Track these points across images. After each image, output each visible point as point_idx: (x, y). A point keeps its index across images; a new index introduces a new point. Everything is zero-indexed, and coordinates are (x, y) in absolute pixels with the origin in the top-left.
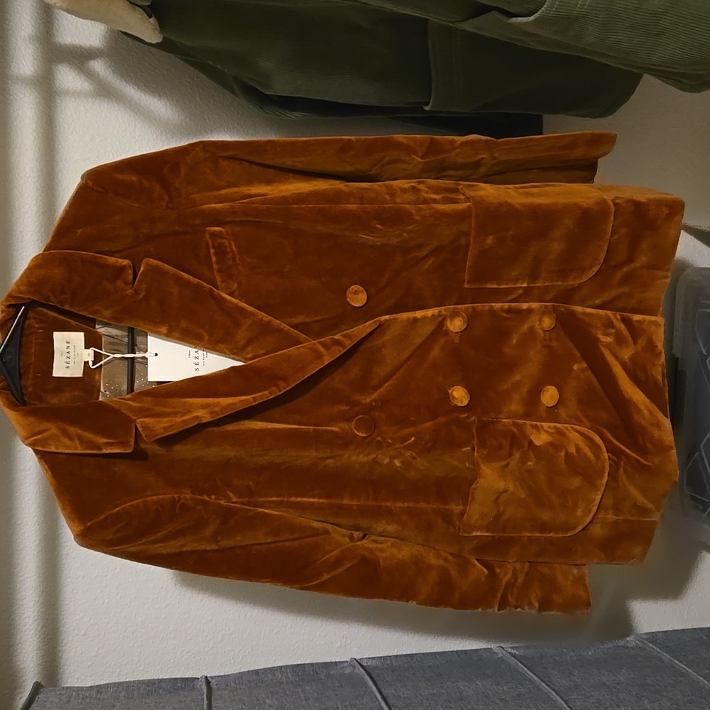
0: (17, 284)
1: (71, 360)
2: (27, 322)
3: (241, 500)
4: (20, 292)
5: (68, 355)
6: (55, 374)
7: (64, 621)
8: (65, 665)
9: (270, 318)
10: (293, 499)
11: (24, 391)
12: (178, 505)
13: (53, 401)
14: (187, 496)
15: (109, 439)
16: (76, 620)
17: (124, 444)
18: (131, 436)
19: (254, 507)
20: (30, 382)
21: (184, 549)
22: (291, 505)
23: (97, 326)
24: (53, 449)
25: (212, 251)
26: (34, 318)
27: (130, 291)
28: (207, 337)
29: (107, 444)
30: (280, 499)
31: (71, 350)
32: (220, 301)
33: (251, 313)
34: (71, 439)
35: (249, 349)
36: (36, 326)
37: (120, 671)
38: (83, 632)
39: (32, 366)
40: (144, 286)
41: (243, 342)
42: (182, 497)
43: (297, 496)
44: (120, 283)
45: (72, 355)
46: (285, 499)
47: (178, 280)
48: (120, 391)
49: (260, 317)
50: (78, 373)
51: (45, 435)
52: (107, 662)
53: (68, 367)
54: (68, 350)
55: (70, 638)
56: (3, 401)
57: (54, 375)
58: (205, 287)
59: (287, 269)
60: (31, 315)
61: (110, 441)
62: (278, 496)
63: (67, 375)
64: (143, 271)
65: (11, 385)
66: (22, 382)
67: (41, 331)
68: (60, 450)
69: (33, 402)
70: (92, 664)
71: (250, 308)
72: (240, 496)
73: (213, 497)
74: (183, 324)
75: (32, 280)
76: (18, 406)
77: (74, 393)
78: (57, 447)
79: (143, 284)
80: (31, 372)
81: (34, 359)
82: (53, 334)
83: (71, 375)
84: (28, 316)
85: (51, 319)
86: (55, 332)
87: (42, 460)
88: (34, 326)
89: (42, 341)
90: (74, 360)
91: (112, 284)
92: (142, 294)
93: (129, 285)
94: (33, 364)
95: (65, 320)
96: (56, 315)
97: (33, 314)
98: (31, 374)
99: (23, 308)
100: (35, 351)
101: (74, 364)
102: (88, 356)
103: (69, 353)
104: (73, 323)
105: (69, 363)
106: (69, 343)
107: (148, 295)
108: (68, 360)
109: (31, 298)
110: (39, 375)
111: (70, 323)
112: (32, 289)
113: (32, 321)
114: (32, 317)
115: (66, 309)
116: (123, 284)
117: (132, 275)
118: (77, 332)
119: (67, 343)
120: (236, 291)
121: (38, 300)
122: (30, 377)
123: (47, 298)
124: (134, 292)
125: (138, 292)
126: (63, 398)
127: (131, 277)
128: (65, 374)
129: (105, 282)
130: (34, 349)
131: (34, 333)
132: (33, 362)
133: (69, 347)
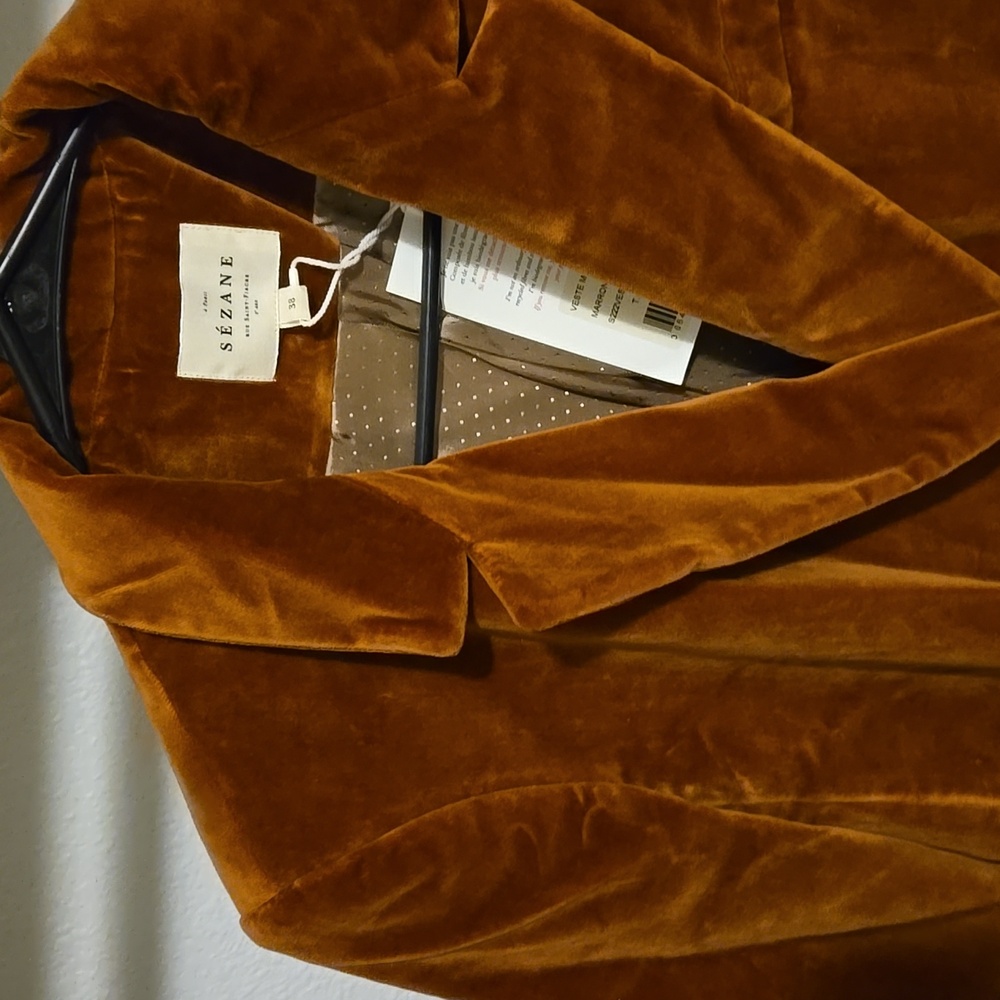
0: (56, 39)
1: (236, 323)
2: (91, 185)
3: (773, 800)
4: (69, 64)
5: (226, 306)
6: (185, 370)
9: (895, 207)
10: (934, 799)
11: (80, 426)
12: (587, 820)
13: (173, 463)
14: (610, 786)
15: (384, 606)
17: (434, 627)
18: (457, 600)
19: (813, 822)
20: (98, 396)
21: (595, 957)
22: (925, 818)
23: (317, 220)
24: (184, 629)
26: (113, 172)
27: (452, 84)
28: (693, 266)
29: (374, 625)
30: (894, 798)
31: (236, 289)
32: (743, 141)
33: (840, 186)
34: (251, 599)
35: (823, 310)
36: (121, 199)
39: (107, 338)
40: (497, 71)
41: (803, 288)
42: (595, 790)
43: (947, 789)
44: (418, 52)
45: (237, 306)
46: (911, 799)
47: (613, 59)
48: (392, 441)
49: (868, 202)
50: (264, 371)
51: (162, 578)
53: (226, 347)
54: (225, 290)
56: (10, 453)
57: (182, 371)
58: (700, 89)
59: (944, 52)
60: (104, 158)
61: (385, 613)
62: (890, 790)
63: (226, 375)
64: (496, 15)
65: (37, 399)
66: (74, 394)
67: (137, 218)
68: (211, 634)
69: (108, 464)
71: (839, 171)
72: (776, 786)
73: (689, 789)
74: (624, 212)
75: (112, 20)
76: (64, 472)
77: (247, 437)
78: (199, 625)
79: (496, 60)
80: (104, 359)
81: (112, 314)
82: (179, 230)
83: (239, 373)
84: (95, 163)
85: (172, 176)
86: (185, 225)
87: (143, 663)
88: (114, 199)
89: (138, 255)
90: (247, 323)
91: (391, 55)
92: (494, 97)
93: (450, 60)
94: (109, 333)
95: (219, 186)
96: (186, 166)
97: (109, 159)
98: (103, 366)
99: (75, 132)
100: (118, 288)
101: (248, 335)
102: (293, 307)
103: (229, 298)
104: (246, 196)
105: (230, 333)
106: (231, 264)
107: (511, 103)
108: (226, 322)
109: (109, 84)
110: (131, 371)
111: (236, 197)
112: (111, 52)
113: (107, 182)
114: (104, 165)
115: (228, 135)
116: (428, 57)
117: (458, 28)
118: (261, 231)
119: (223, 263)
120: (791, 109)
121: (131, 94)
122: (100, 377)
123: (167, 89)
124: (465, 87)
125: (477, 87)
126: (210, 453)
127: (454, 36)
128: (219, 368)
129: (366, 44)
130: (113, 280)
131: (113, 226)
132: (109, 326)
133: (228, 277)
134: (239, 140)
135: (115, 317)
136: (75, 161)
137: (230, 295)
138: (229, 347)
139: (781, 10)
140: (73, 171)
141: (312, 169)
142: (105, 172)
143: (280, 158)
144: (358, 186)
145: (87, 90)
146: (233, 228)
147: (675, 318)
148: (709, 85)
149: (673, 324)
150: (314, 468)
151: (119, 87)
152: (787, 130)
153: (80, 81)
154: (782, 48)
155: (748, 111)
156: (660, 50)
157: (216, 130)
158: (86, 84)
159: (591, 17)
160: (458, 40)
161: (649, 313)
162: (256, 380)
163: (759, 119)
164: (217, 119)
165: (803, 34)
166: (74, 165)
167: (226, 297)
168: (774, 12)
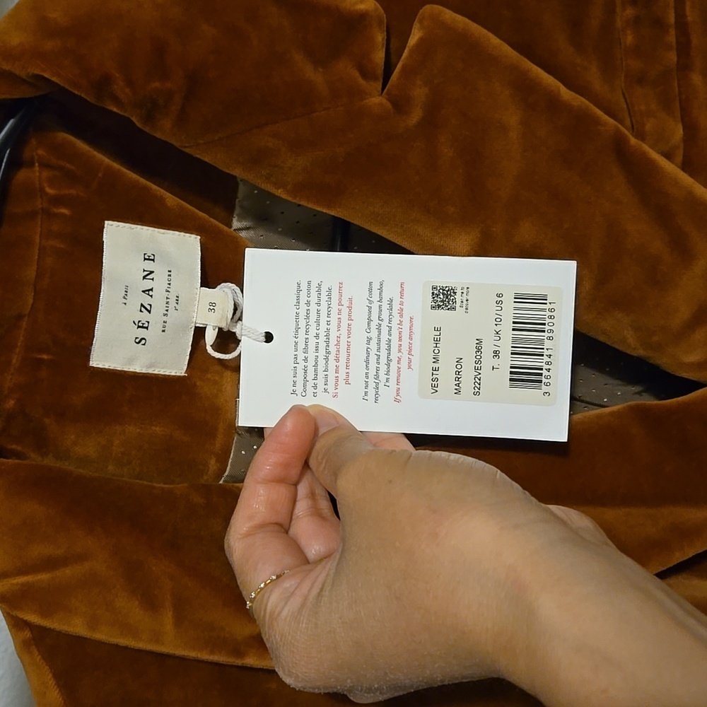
1: (155, 318)
2: (22, 175)
5: (146, 300)
6: (97, 361)
20: (10, 380)
23: (236, 224)
26: (45, 165)
27: (376, 100)
31: (159, 284)
36: (49, 191)
39: (24, 324)
40: (419, 93)
44: (345, 69)
45: (158, 302)
47: (525, 89)
50: (175, 364)
53: (140, 341)
54: (147, 284)
57: (94, 363)
60: (36, 150)
63: (137, 368)
64: (421, 41)
67: (65, 211)
77: (154, 428)
78: (93, 623)
79: (419, 82)
80: (19, 344)
81: (31, 301)
82: (103, 227)
83: (150, 366)
84: (27, 154)
85: (100, 175)
86: (110, 222)
87: (34, 648)
88: (42, 190)
89: (62, 246)
90: (165, 318)
91: (321, 70)
92: (416, 116)
93: (376, 79)
94: (26, 318)
95: (145, 188)
96: (116, 166)
97: (40, 152)
98: (18, 350)
99: (11, 122)
100: (39, 276)
101: (164, 331)
103: (151, 293)
104: (171, 200)
105: (147, 328)
106: (154, 260)
107: (431, 122)
108: (144, 316)
109: (46, 75)
110: (45, 357)
111: (161, 200)
112: (49, 45)
113: (38, 174)
114: (36, 158)
115: (158, 135)
116: (356, 74)
117: (384, 50)
118: (182, 234)
119: (145, 259)
120: (682, 146)
121: (67, 87)
122: (14, 361)
123: (103, 84)
124: (388, 105)
125: (400, 104)
126: (116, 442)
127: (379, 56)
128: (131, 361)
129: (298, 58)
130: (35, 267)
131: (40, 216)
132: (27, 312)
133: (152, 272)
134: (168, 140)
135: (32, 305)
136: (8, 152)
137: (152, 290)
138: (143, 342)
139: (678, 56)
140: (5, 160)
141: (237, 172)
142: (37, 164)
143: (206, 159)
144: (279, 191)
145: (23, 81)
146: (156, 229)
147: (541, 374)
148: (611, 121)
149: (541, 382)
150: (217, 461)
151: (54, 79)
152: (676, 165)
153: (17, 72)
154: (677, 90)
155: (646, 148)
156: (569, 86)
157: (147, 129)
158: (23, 74)
159: (507, 49)
160: (384, 60)
161: (515, 377)
162: (167, 373)
163: (654, 155)
164: (149, 118)
165: (697, 79)
166: (7, 155)
167: (147, 291)
168: (672, 57)
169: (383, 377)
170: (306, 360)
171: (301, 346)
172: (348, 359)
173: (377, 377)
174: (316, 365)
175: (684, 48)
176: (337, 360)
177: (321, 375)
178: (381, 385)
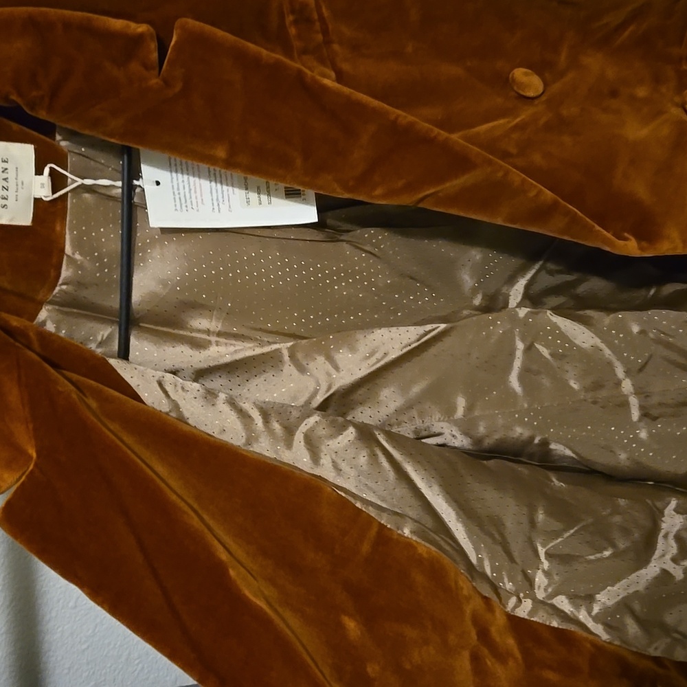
1: (11, 194)
5: (5, 184)
7: (43, 589)
8: (50, 650)
16: (60, 587)
23: (58, 137)
25: (290, 18)
31: (11, 175)
33: (375, 111)
37: (129, 654)
38: (71, 604)
40: (179, 73)
45: (11, 184)
50: (25, 218)
52: (109, 644)
54: (5, 176)
55: (53, 614)
63: (4, 221)
70: (88, 647)
74: (255, 137)
77: (17, 253)
79: (178, 67)
83: (11, 220)
90: (16, 194)
91: (122, 69)
101: (17, 200)
102: (41, 187)
103: (7, 180)
105: (7, 199)
106: (7, 162)
108: (5, 193)
111: (10, 127)
116: (142, 69)
118: (23, 144)
119: (2, 161)
124: (162, 83)
125: (169, 82)
127: (154, 55)
129: (108, 65)
133: (6, 169)
137: (8, 178)
138: (6, 207)
139: (323, 36)
146: (8, 143)
161: (287, 193)
162: (20, 224)
164: (33, 109)
165: (336, 47)
167: (5, 179)
168: (320, 37)
169: (221, 200)
170: (179, 194)
171: (176, 187)
172: (201, 190)
173: (217, 200)
174: (185, 196)
175: (325, 32)
176: (195, 192)
177: (188, 201)
178: (221, 204)
